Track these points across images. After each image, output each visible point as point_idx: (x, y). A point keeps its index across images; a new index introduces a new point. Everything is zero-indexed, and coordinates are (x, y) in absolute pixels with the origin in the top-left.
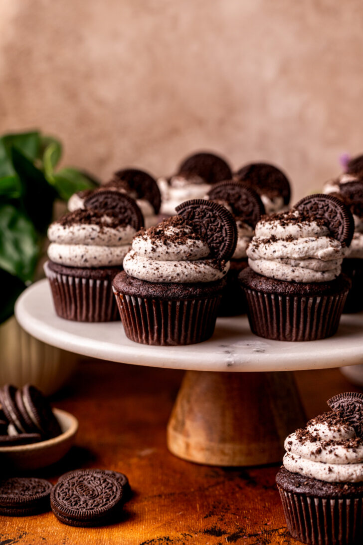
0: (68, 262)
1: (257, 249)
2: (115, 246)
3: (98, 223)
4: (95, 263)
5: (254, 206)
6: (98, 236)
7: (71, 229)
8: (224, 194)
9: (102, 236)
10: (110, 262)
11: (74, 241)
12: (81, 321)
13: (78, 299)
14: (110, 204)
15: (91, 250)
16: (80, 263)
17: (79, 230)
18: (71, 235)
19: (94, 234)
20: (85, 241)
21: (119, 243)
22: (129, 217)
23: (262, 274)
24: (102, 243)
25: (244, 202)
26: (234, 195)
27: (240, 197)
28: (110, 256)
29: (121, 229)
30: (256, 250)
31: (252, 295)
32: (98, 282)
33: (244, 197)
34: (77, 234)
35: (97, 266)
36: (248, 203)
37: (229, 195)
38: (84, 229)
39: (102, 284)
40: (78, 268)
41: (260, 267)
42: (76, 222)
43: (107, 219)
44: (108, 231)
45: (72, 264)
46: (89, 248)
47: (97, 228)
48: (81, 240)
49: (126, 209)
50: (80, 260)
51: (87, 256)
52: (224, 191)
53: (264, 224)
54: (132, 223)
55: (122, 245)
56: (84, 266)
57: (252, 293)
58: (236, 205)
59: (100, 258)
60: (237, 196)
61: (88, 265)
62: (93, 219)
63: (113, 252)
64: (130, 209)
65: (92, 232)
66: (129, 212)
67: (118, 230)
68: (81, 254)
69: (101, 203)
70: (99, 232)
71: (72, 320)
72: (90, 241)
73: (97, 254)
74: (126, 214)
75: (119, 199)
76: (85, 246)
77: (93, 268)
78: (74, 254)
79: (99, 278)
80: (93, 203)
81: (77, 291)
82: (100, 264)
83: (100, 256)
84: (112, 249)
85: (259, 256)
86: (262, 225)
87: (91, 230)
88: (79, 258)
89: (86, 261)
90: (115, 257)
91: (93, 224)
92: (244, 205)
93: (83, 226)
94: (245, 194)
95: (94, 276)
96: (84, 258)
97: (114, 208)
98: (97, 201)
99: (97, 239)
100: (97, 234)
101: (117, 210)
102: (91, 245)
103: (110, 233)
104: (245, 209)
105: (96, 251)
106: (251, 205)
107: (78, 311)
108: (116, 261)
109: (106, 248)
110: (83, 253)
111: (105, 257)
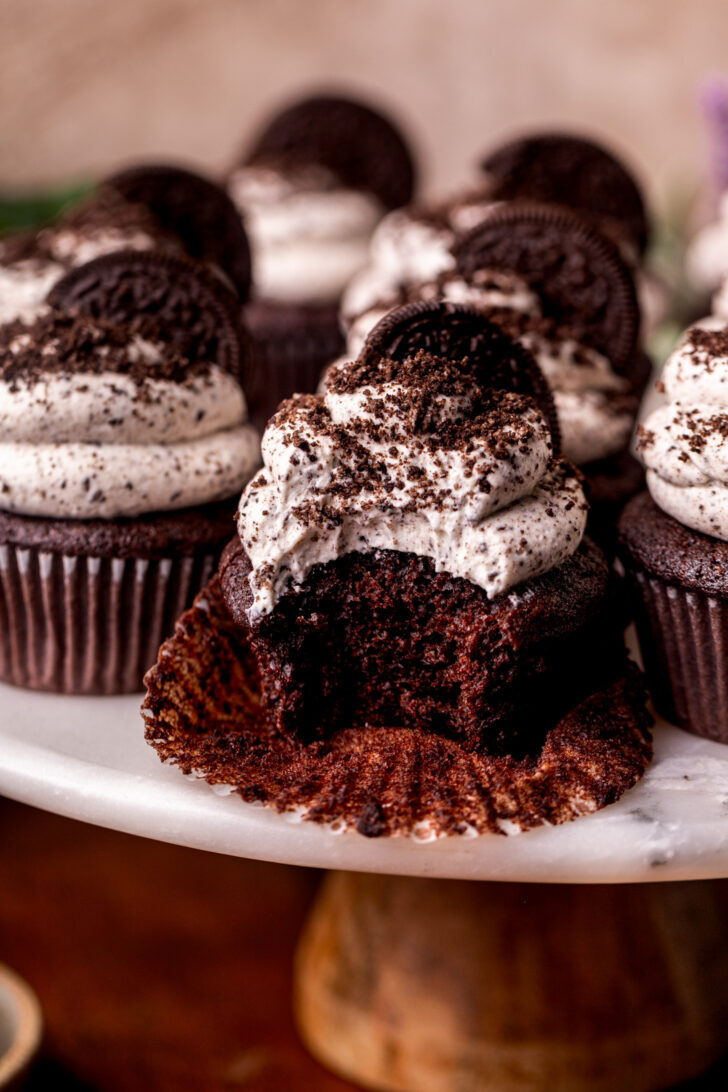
0: (34, 504)
1: (699, 452)
2: (183, 440)
3: (124, 368)
4: (129, 503)
5: (610, 289)
6: (135, 413)
7: (39, 390)
8: (509, 251)
9: (147, 412)
10: (176, 495)
11: (53, 431)
12: (78, 692)
13: (69, 622)
14: (144, 296)
15: (114, 459)
16: (75, 504)
17: (68, 394)
18: (39, 411)
19: (122, 407)
20: (89, 433)
21: (196, 432)
22: (208, 336)
23: (716, 534)
24: (148, 433)
25: (578, 278)
26: (542, 254)
27: (562, 259)
28: (175, 475)
29: (199, 382)
30: (693, 456)
31: (666, 599)
32: (141, 566)
33: (576, 260)
34: (61, 407)
35: (133, 513)
36: (590, 279)
37: (525, 254)
38: (84, 389)
39: (152, 572)
40: (69, 521)
41: (710, 511)
42: (51, 366)
43: (145, 350)
44: (163, 393)
45: (49, 508)
46: (105, 452)
47: (122, 382)
48: (75, 428)
49: (196, 310)
50: (81, 497)
51: (104, 483)
52: (507, 242)
53: (707, 362)
54: (221, 354)
55: (205, 437)
56: (92, 513)
57: (664, 592)
58: (550, 288)
59: (144, 487)
60: (552, 257)
61: (103, 510)
62: (104, 351)
63: (182, 461)
64: (210, 309)
65: (111, 399)
66: (209, 320)
67: (191, 388)
68: (81, 478)
69: (110, 292)
70: (135, 400)
71: (43, 690)
72: (107, 428)
73: (134, 475)
74: (198, 328)
75: (172, 279)
76: (91, 449)
77: (121, 521)
78: (57, 475)
79: (143, 552)
80: (82, 295)
81: (68, 598)
82: (144, 506)
83: (144, 479)
84: (179, 452)
85: (707, 475)
86: (702, 367)
87: (107, 393)
88: (74, 489)
89: (99, 497)
90: (193, 480)
91: (108, 369)
92: (577, 288)
93: (79, 379)
94: (581, 250)
95: (127, 546)
96: (93, 490)
97: (155, 307)
98: (96, 286)
99: (131, 424)
100: (133, 406)
101: (167, 314)
102: (111, 443)
103: (171, 399)
104: (581, 298)
105: (132, 463)
106: (601, 284)
107: (69, 661)
108: (195, 490)
109: (161, 451)
110: (89, 472)
111: (161, 479)
